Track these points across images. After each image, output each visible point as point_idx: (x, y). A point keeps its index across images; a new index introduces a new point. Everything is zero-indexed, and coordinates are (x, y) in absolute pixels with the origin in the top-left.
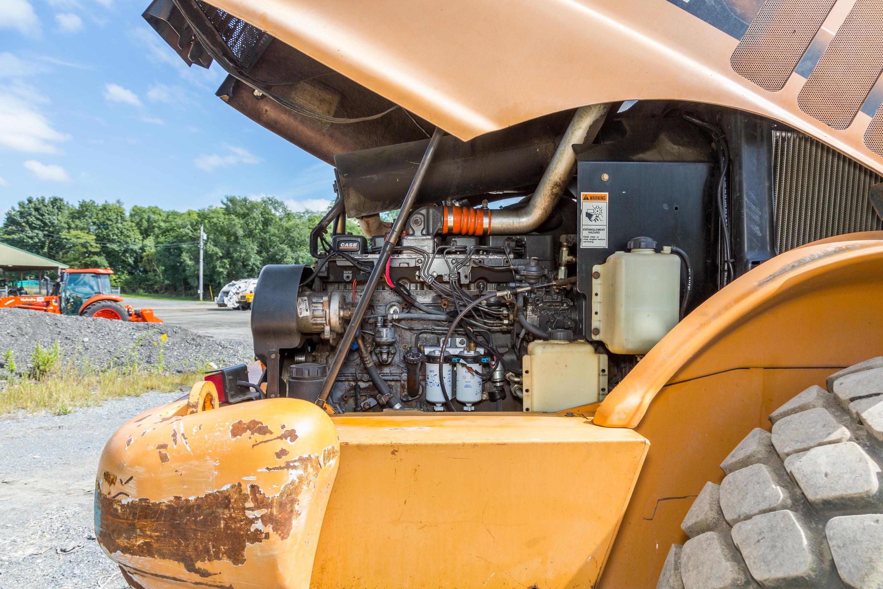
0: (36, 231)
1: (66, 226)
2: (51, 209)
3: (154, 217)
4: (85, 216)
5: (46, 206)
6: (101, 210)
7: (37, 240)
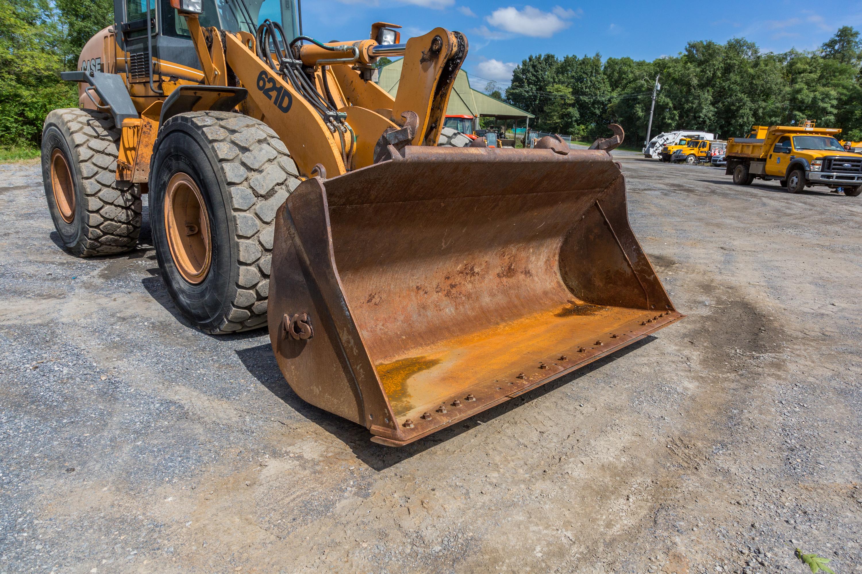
0: (531, 86)
1: (552, 80)
2: (544, 66)
3: (625, 68)
4: (567, 71)
5: (540, 63)
6: (580, 64)
7: (531, 94)
